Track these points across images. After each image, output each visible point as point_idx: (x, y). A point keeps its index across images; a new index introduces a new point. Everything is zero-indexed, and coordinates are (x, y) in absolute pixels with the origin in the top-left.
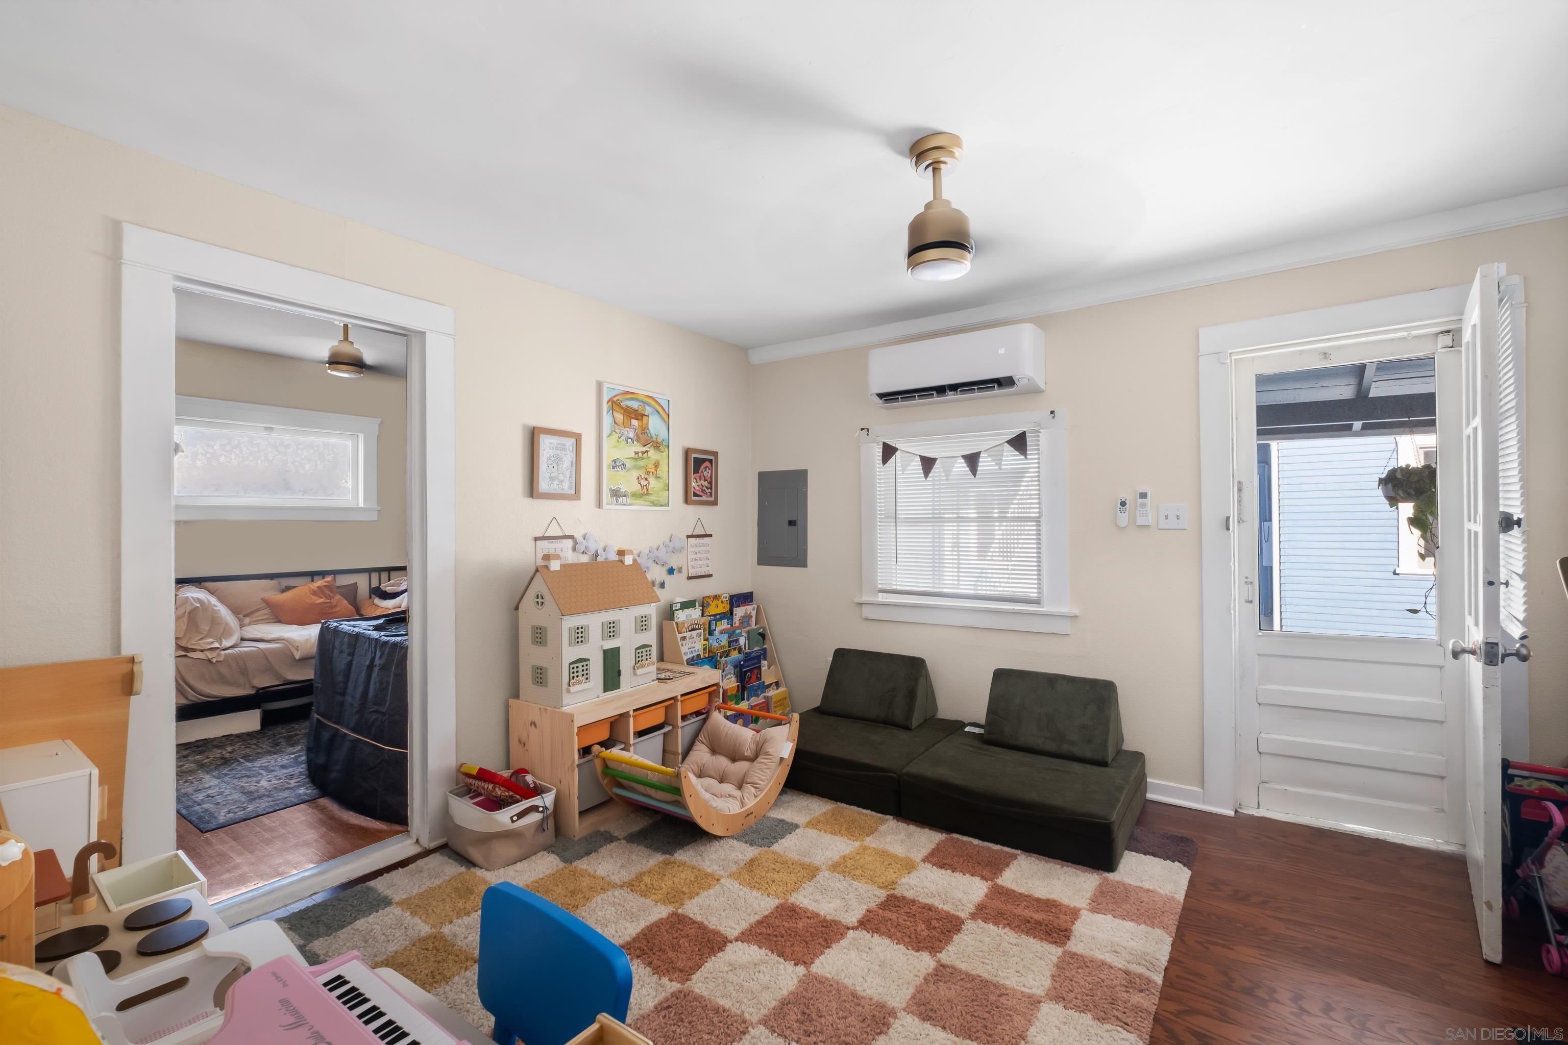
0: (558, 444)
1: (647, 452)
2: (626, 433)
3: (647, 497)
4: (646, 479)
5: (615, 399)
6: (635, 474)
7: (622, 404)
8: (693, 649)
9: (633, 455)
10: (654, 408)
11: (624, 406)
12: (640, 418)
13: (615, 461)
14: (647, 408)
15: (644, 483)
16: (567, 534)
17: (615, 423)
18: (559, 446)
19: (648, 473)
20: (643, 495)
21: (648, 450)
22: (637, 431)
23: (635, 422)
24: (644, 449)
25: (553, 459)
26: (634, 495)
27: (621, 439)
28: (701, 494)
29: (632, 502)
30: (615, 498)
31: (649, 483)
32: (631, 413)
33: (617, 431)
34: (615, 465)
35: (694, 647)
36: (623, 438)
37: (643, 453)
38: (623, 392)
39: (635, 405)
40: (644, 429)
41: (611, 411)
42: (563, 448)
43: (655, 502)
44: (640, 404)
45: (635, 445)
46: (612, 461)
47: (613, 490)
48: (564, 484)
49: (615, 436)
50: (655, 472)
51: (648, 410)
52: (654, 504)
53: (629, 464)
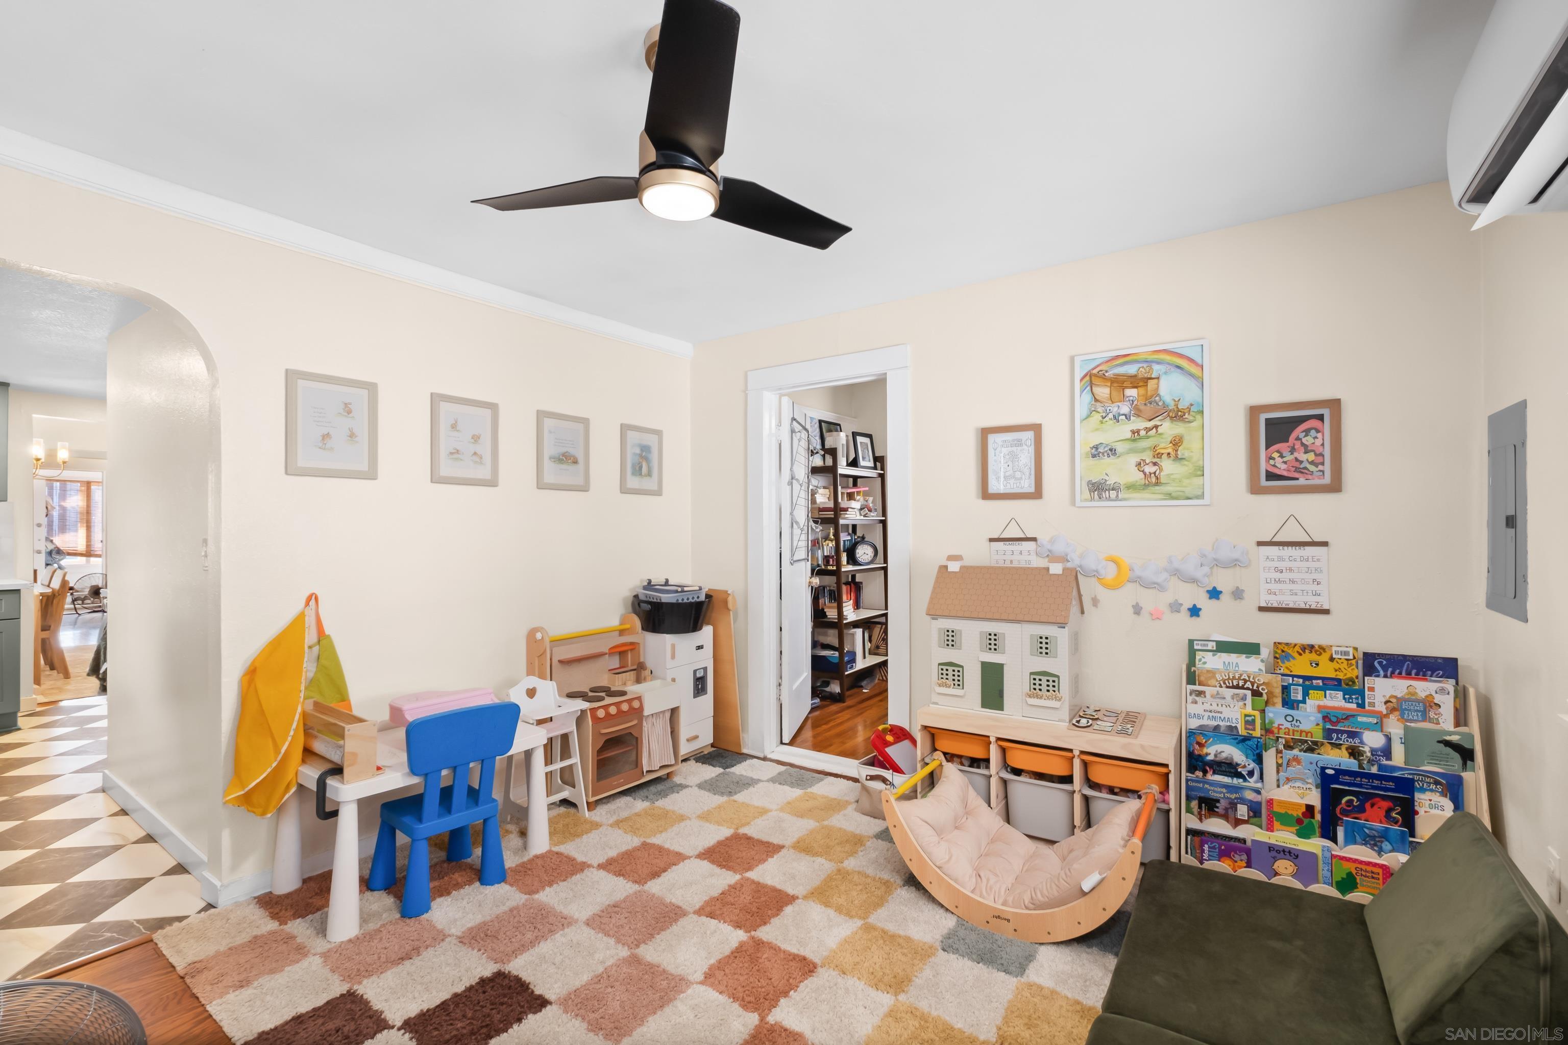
0: (1014, 440)
1: (1156, 427)
2: (1116, 409)
3: (1157, 488)
4: (1155, 464)
5: (1095, 371)
6: (1134, 459)
7: (1107, 374)
8: (1219, 715)
9: (1129, 435)
10: (1169, 364)
11: (1112, 376)
12: (1141, 384)
13: (1096, 447)
14: (1156, 367)
15: (1149, 469)
16: (1029, 536)
17: (1096, 400)
18: (1016, 442)
19: (1159, 455)
20: (1148, 485)
21: (1159, 423)
22: (1135, 403)
23: (1132, 393)
24: (1150, 424)
25: (1007, 457)
26: (1131, 487)
27: (1107, 419)
28: (1296, 475)
29: (1126, 496)
30: (1096, 493)
31: (1161, 470)
32: (1123, 382)
33: (1099, 410)
34: (1096, 453)
35: (1221, 713)
36: (1111, 416)
37: (1148, 430)
38: (1111, 358)
39: (1132, 370)
40: (1151, 399)
41: (1089, 388)
42: (1019, 443)
43: (1174, 494)
44: (1141, 365)
45: (1133, 422)
46: (1092, 448)
47: (1093, 484)
48: (1022, 482)
49: (1097, 417)
50: (1173, 453)
51: (1157, 369)
52: (1170, 496)
53: (1120, 447)
